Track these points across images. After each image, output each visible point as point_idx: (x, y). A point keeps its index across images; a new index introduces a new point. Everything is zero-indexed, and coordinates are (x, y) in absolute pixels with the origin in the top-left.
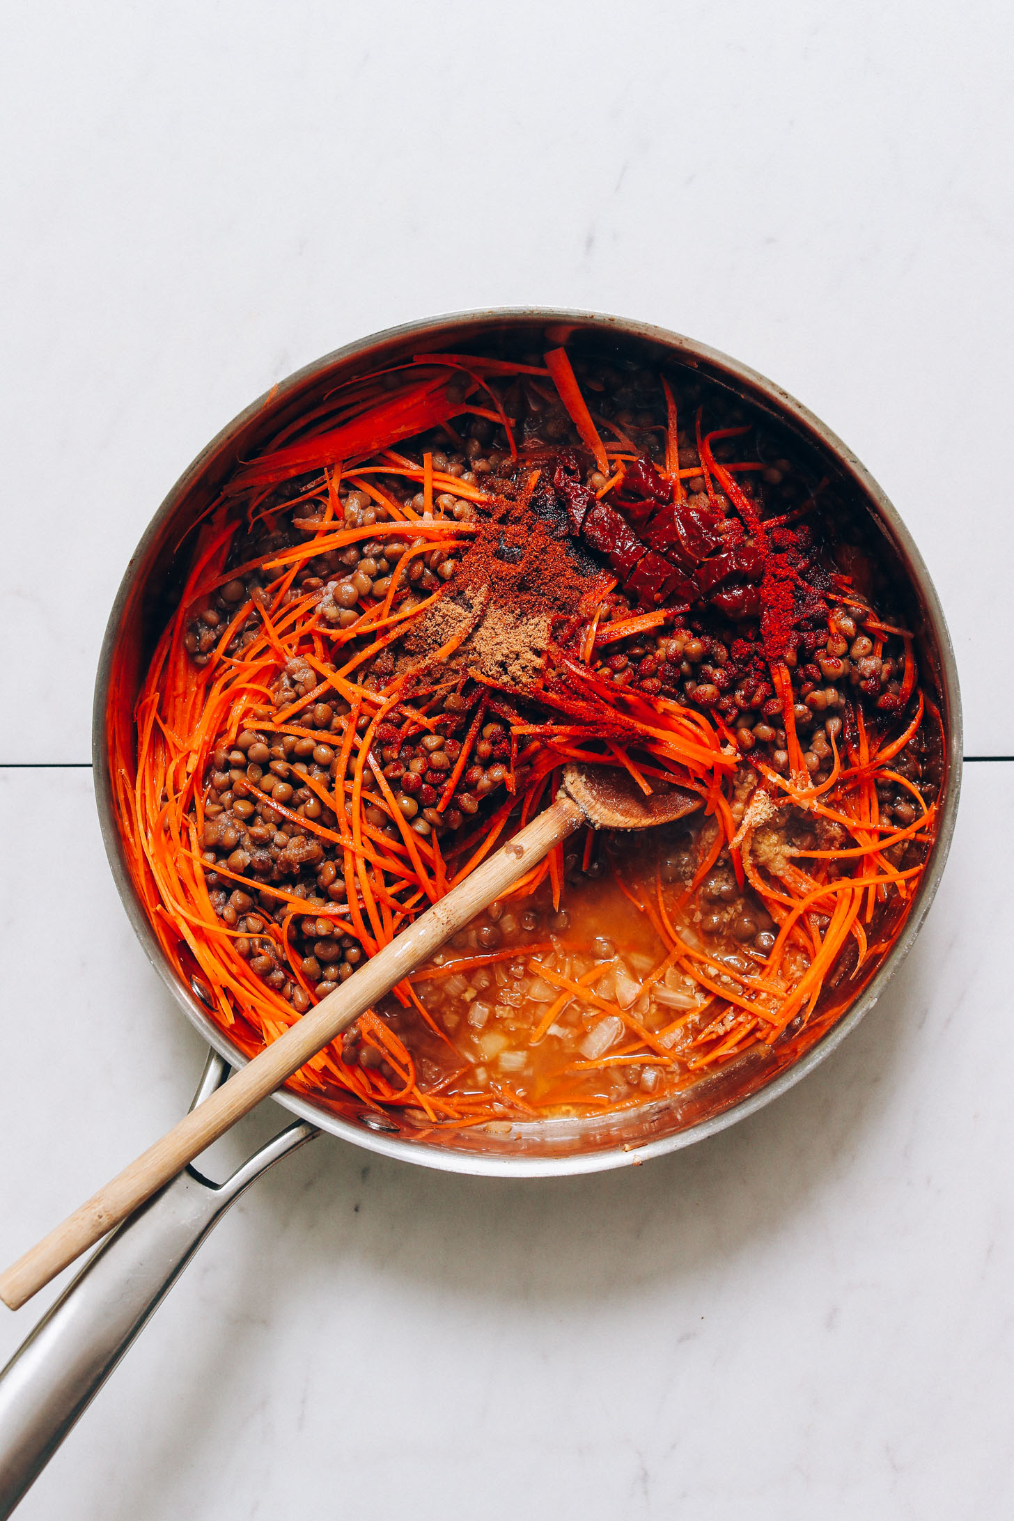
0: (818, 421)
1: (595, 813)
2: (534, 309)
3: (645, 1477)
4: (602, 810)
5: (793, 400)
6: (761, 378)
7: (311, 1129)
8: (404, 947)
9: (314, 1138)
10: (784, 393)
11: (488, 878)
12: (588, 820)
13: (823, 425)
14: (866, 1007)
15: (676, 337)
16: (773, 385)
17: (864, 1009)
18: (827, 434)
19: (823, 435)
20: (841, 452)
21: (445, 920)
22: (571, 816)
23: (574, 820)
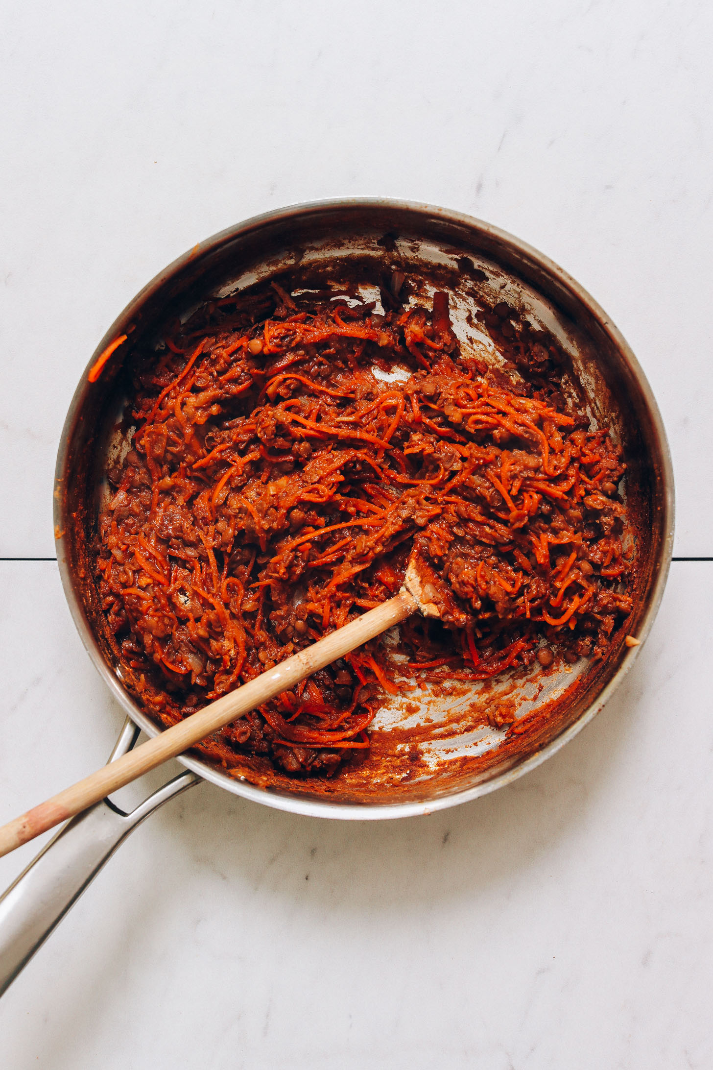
5: (566, 274)
6: (544, 257)
7: (195, 777)
8: (274, 677)
9: (197, 784)
10: (560, 269)
16: (552, 262)
18: (589, 299)
20: (599, 313)
22: (407, 604)
23: (409, 607)
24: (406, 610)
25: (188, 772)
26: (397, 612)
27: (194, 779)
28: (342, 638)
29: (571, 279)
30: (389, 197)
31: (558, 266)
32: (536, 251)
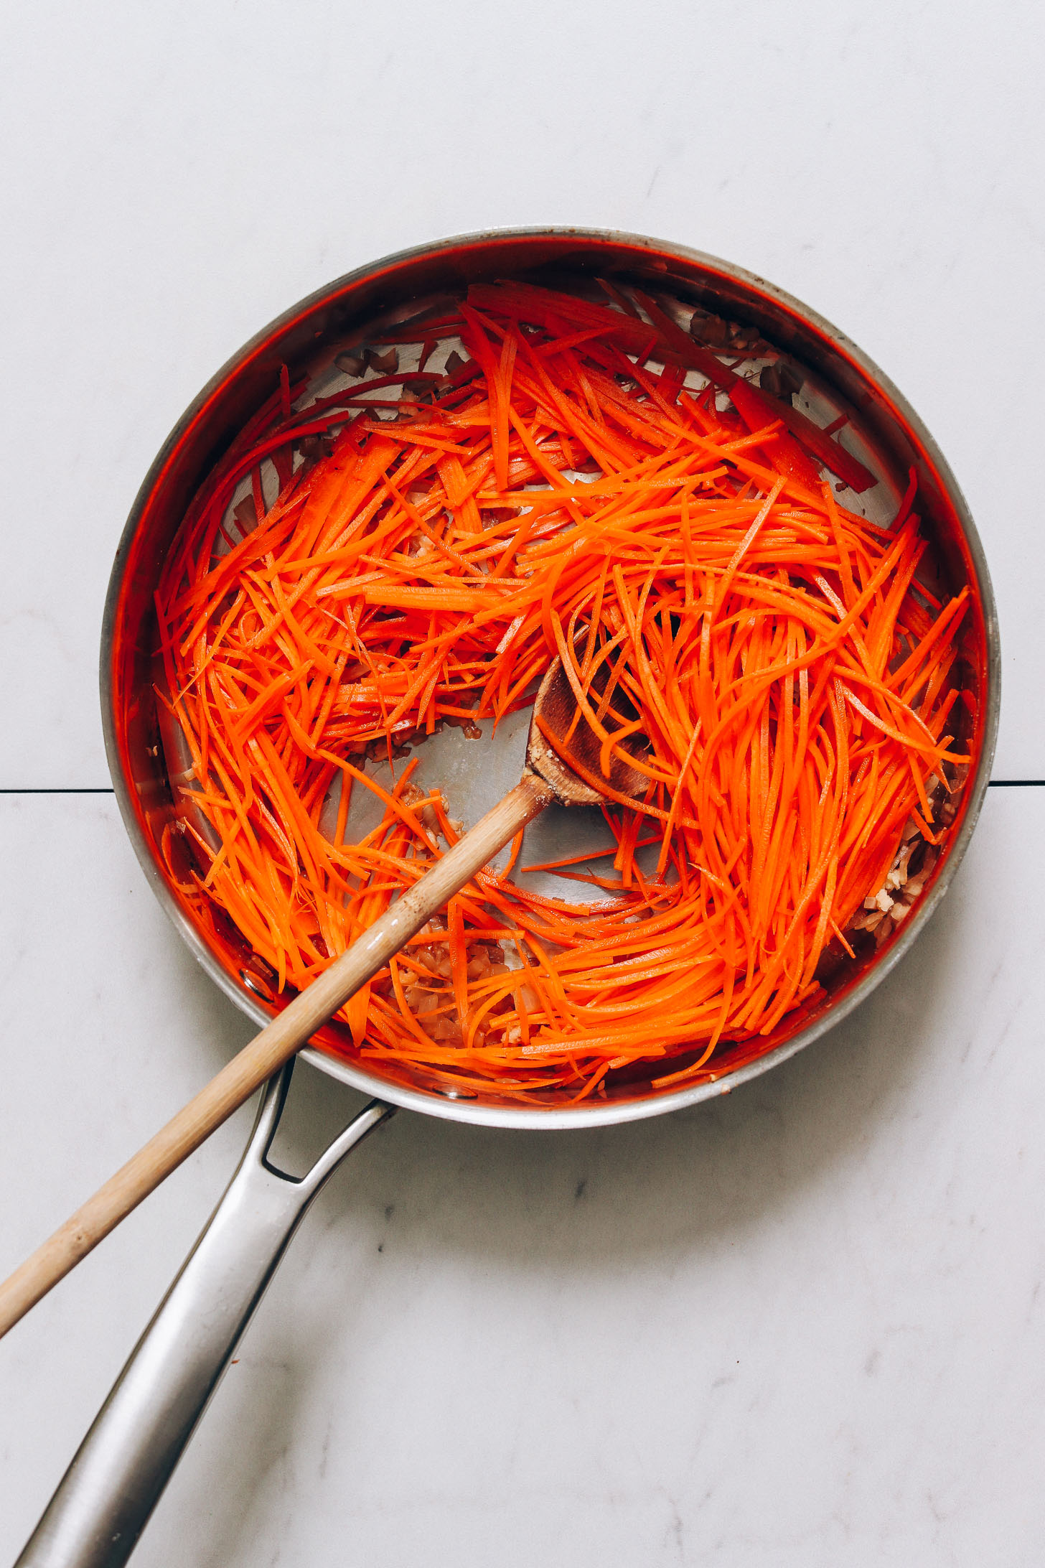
0: (799, 303)
1: (564, 788)
2: (491, 232)
3: (678, 1526)
4: (571, 785)
5: (769, 285)
6: (733, 267)
8: (377, 939)
10: (759, 280)
11: (459, 862)
12: (556, 797)
13: (804, 306)
14: (937, 896)
15: (640, 239)
16: (747, 272)
17: (936, 899)
19: (806, 316)
20: (826, 331)
21: (417, 908)
22: (540, 794)
23: (544, 797)
24: (540, 802)
25: (376, 1102)
26: (528, 808)
27: (385, 1111)
28: (462, 862)
29: (778, 290)
30: (496, 228)
31: (755, 276)
32: (721, 261)
